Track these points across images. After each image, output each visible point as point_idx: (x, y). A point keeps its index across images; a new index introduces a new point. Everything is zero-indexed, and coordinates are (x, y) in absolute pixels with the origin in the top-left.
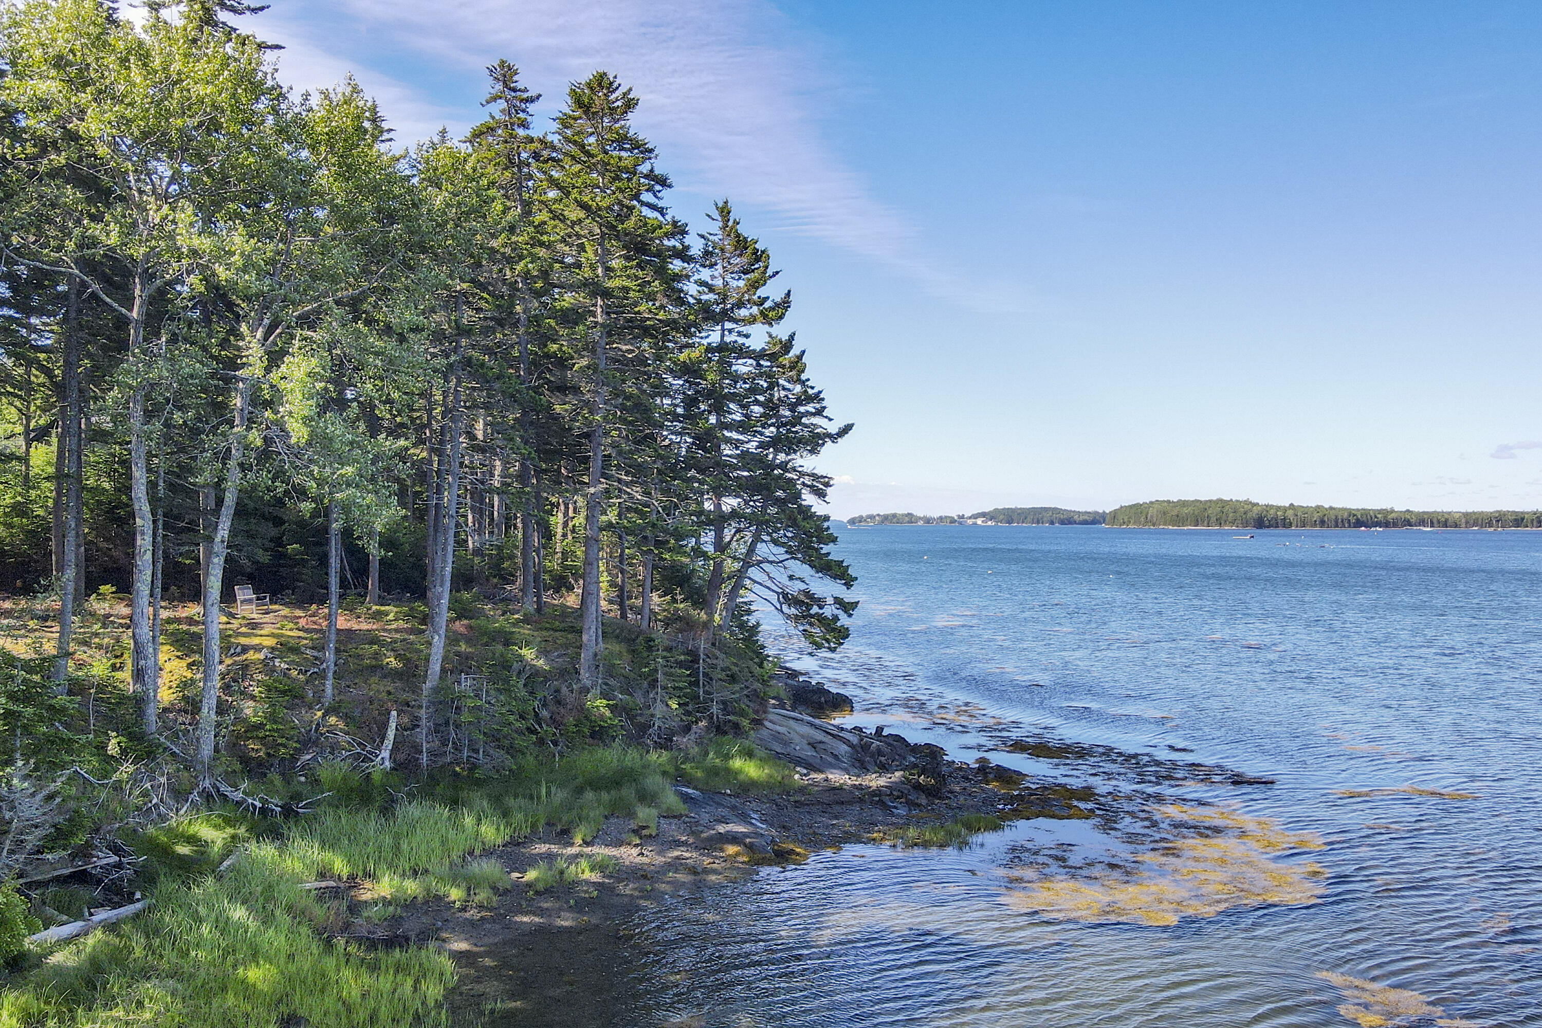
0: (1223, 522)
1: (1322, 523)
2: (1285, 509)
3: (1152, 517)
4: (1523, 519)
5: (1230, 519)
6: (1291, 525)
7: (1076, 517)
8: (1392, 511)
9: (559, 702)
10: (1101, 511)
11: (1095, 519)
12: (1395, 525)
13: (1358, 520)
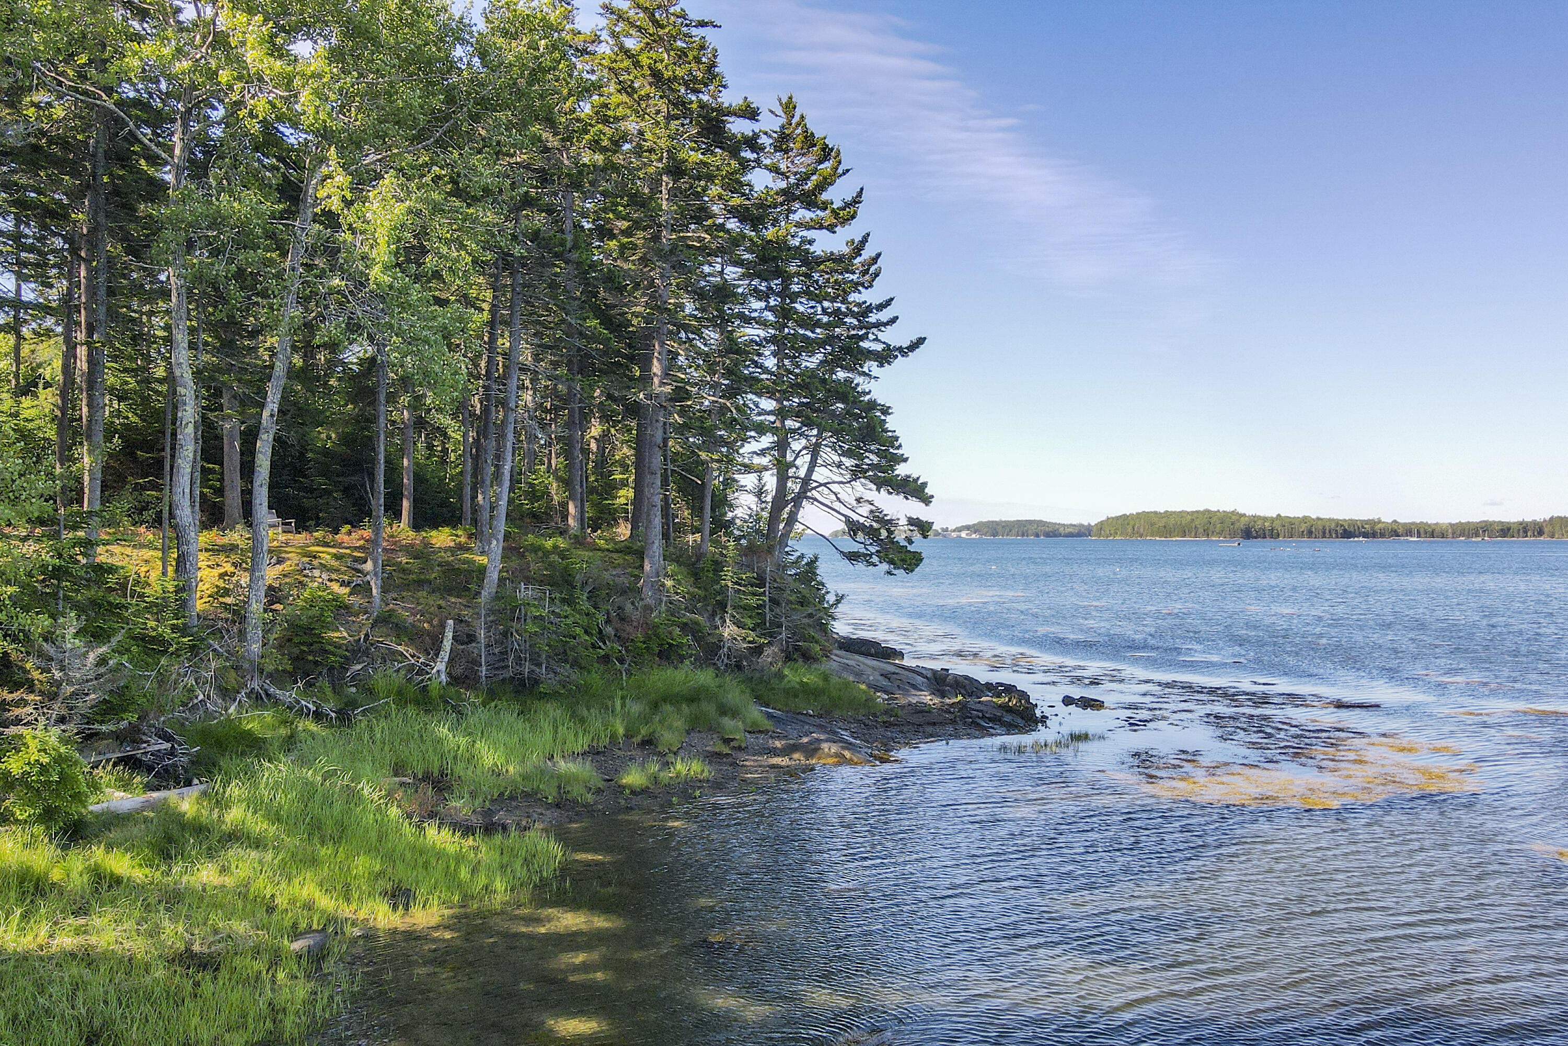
0: (1210, 533)
1: (1310, 533)
2: (1272, 520)
3: (1138, 528)
4: (1509, 529)
5: (1218, 530)
6: (1278, 536)
7: (1061, 530)
8: (1380, 522)
9: (622, 619)
10: (1086, 524)
11: (1081, 532)
12: (1382, 535)
13: (1345, 530)
